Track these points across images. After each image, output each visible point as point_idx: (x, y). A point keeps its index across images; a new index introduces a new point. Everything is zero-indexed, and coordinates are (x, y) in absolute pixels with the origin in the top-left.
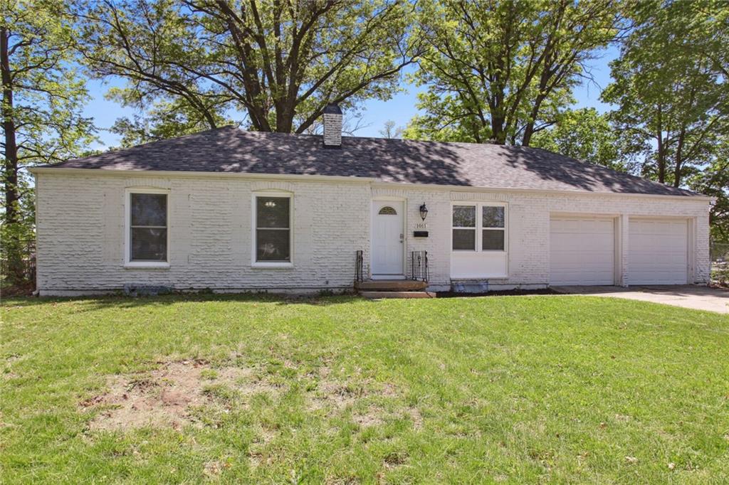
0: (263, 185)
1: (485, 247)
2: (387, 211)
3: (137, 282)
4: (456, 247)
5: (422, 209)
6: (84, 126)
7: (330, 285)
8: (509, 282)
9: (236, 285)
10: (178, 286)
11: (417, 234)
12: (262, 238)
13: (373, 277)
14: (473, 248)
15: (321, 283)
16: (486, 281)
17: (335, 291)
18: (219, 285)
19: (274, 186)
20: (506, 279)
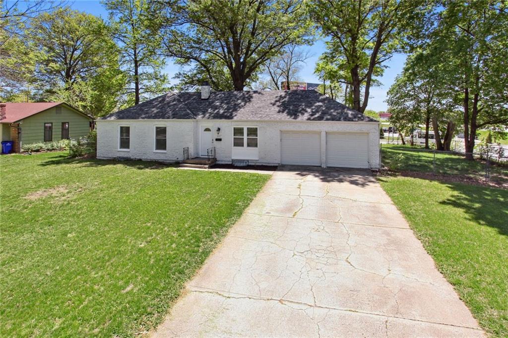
0: (157, 123)
1: (248, 145)
2: (207, 130)
3: (121, 156)
4: (234, 145)
5: (219, 129)
6: (164, 79)
7: (179, 160)
8: (259, 161)
9: (149, 158)
10: (132, 158)
11: (217, 140)
12: (158, 141)
13: (201, 156)
14: (243, 146)
15: (176, 159)
16: (248, 161)
17: (181, 162)
18: (143, 158)
19: (161, 123)
20: (257, 160)
